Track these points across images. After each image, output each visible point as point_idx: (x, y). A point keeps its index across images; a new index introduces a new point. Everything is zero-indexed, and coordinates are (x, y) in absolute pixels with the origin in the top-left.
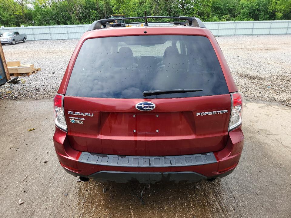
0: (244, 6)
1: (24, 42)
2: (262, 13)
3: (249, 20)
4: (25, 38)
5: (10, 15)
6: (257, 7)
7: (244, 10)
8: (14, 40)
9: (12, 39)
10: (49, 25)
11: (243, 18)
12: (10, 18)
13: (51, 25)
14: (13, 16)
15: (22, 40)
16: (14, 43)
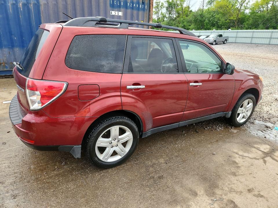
1: (224, 43)
4: (226, 40)
5: (226, 20)
8: (215, 41)
9: (214, 40)
10: (256, 29)
12: (225, 22)
13: (258, 29)
14: (228, 20)
15: (223, 42)
16: (214, 43)
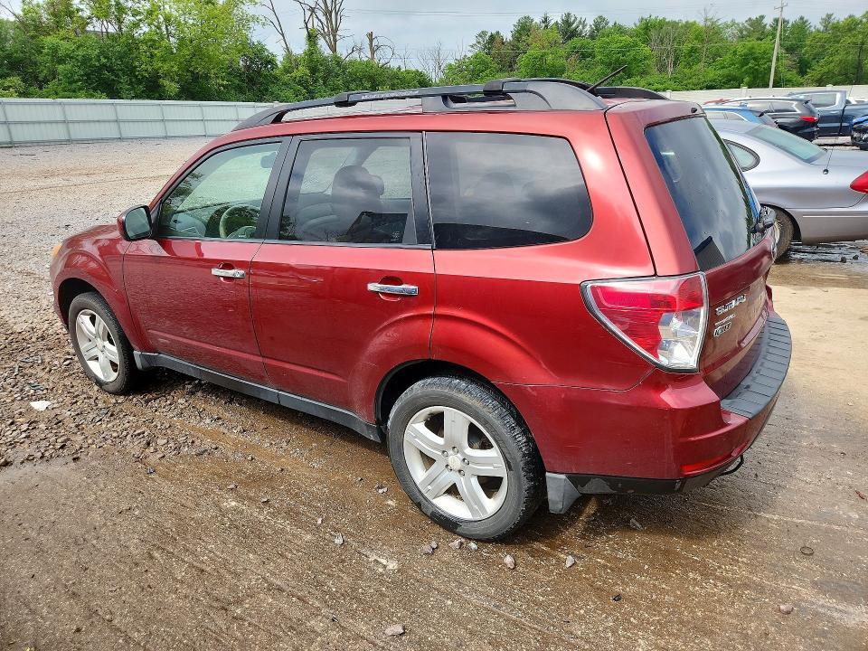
0: (60, 53)
2: (124, 79)
3: (92, 96)
6: (103, 60)
7: (69, 67)
11: (74, 91)
